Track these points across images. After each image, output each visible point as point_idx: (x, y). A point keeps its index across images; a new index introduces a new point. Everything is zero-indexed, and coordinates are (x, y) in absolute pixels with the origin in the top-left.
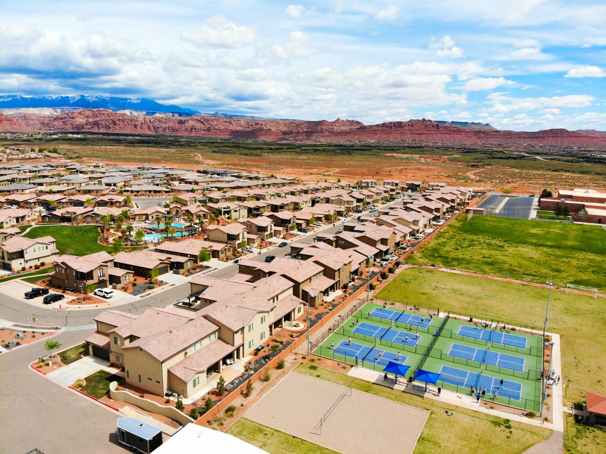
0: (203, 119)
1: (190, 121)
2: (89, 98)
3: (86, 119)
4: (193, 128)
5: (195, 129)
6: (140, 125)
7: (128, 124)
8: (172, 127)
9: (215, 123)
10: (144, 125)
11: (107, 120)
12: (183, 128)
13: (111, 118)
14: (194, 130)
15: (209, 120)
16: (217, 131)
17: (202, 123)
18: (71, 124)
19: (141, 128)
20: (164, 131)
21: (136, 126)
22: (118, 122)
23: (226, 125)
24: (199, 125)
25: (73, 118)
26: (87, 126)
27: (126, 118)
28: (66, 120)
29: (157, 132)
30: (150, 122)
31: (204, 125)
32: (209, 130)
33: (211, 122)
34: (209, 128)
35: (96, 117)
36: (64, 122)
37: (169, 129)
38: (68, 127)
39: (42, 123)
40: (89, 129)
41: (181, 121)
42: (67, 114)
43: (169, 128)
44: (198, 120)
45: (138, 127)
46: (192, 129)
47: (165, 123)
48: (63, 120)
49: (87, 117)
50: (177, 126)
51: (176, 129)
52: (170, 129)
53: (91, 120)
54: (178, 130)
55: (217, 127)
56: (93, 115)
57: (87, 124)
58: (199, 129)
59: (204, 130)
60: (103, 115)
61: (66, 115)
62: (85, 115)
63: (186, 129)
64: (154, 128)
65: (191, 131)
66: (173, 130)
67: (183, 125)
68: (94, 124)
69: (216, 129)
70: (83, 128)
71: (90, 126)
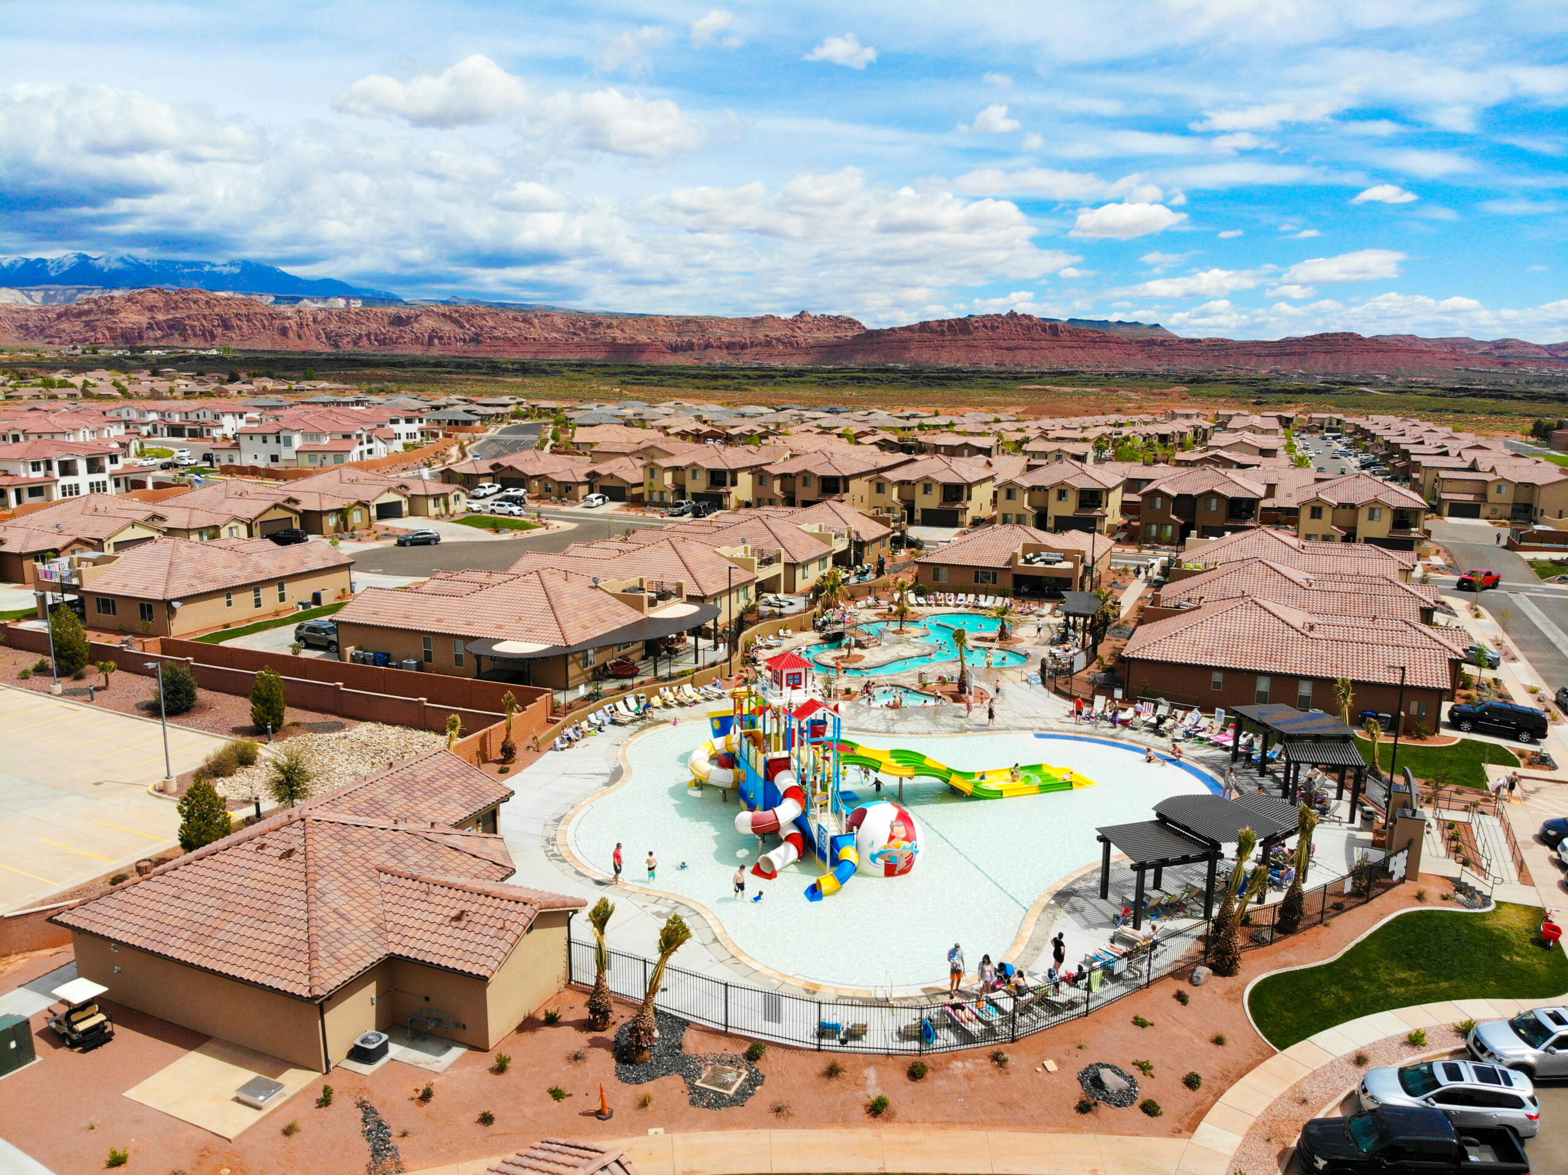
0: (456, 311)
1: (424, 318)
2: (101, 262)
3: (148, 314)
4: (434, 336)
5: (441, 338)
6: (295, 328)
7: (264, 327)
8: (376, 335)
9: (491, 323)
10: (306, 329)
11: (205, 317)
12: (408, 337)
13: (217, 310)
14: (436, 341)
15: (473, 316)
16: (501, 342)
17: (455, 321)
18: (109, 329)
19: (300, 337)
20: (355, 343)
21: (284, 332)
22: (235, 322)
23: (519, 328)
24: (448, 328)
25: (111, 312)
26: (151, 333)
27: (258, 310)
28: (92, 317)
29: (337, 346)
30: (315, 320)
31: (462, 327)
32: (476, 339)
33: (478, 321)
34: (476, 334)
35: (176, 308)
36: (87, 324)
37: (369, 339)
38: (99, 336)
39: (21, 327)
40: (156, 339)
41: (399, 318)
42: (95, 302)
43: (368, 335)
44: (444, 315)
45: (291, 334)
46: (431, 339)
47: (358, 323)
48: (84, 318)
49: (151, 309)
50: (393, 331)
51: (391, 339)
52: (372, 338)
53: (160, 317)
54: (394, 342)
55: (497, 333)
56: (167, 304)
57: (150, 327)
58: (449, 338)
59: (464, 340)
60: (195, 302)
61: (93, 306)
62: (146, 304)
63: (417, 338)
64: (328, 337)
65: (430, 343)
66: (383, 342)
67: (408, 328)
68: (170, 327)
69: (497, 338)
70: (141, 338)
71: (159, 333)
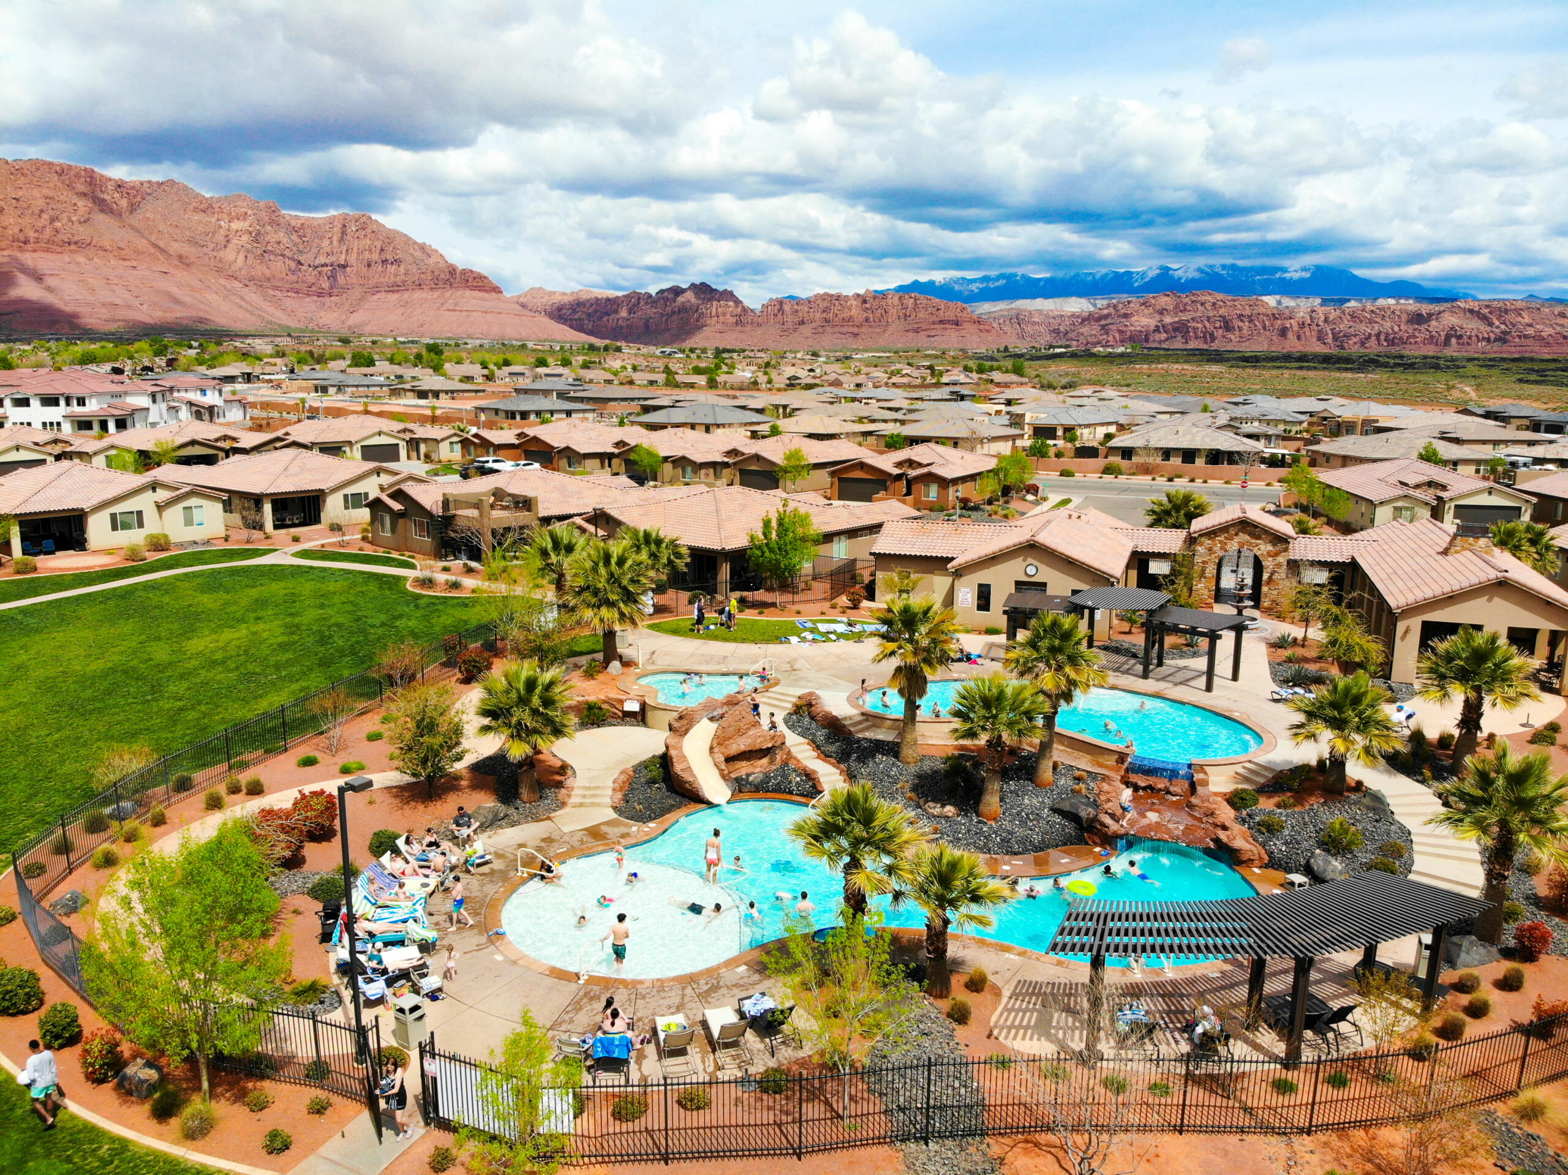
0: (1487, 306)
1: (1446, 315)
2: (1180, 273)
3: (1158, 317)
4: (1452, 334)
5: (1460, 337)
6: (1296, 328)
7: (1264, 328)
8: (1387, 335)
9: (1527, 320)
10: (1307, 329)
11: (1208, 319)
12: (1420, 337)
13: (1222, 311)
14: (1453, 341)
15: (1506, 311)
16: (1530, 342)
17: (1484, 318)
18: (1121, 332)
19: (1299, 338)
20: (1363, 344)
21: (1283, 332)
22: (1237, 323)
23: (1562, 326)
24: (1472, 326)
25: (1126, 316)
26: (1157, 336)
27: (1262, 310)
28: (1109, 321)
29: (1343, 348)
30: (1326, 320)
31: (1491, 324)
32: (1502, 339)
33: (1511, 317)
34: (1504, 333)
35: (1184, 311)
36: (1103, 327)
37: (1378, 339)
38: (1111, 338)
39: (1054, 331)
40: (1160, 342)
41: (1420, 315)
42: (1115, 307)
43: (1378, 335)
44: (1471, 311)
45: (1290, 335)
46: (1448, 337)
47: (1371, 321)
48: (1103, 322)
49: (1161, 312)
50: (1406, 329)
51: (1401, 338)
52: (1382, 337)
53: (1168, 320)
54: (1403, 341)
55: (1530, 331)
56: (1176, 307)
57: (1157, 330)
58: (1470, 337)
59: (1488, 340)
60: (1202, 304)
61: (1112, 310)
62: (1158, 307)
63: (1432, 337)
64: (1335, 338)
65: (1447, 342)
66: (1391, 342)
67: (1423, 328)
68: (1175, 330)
69: (1526, 337)
70: (1147, 340)
71: (1163, 336)
